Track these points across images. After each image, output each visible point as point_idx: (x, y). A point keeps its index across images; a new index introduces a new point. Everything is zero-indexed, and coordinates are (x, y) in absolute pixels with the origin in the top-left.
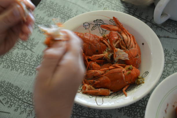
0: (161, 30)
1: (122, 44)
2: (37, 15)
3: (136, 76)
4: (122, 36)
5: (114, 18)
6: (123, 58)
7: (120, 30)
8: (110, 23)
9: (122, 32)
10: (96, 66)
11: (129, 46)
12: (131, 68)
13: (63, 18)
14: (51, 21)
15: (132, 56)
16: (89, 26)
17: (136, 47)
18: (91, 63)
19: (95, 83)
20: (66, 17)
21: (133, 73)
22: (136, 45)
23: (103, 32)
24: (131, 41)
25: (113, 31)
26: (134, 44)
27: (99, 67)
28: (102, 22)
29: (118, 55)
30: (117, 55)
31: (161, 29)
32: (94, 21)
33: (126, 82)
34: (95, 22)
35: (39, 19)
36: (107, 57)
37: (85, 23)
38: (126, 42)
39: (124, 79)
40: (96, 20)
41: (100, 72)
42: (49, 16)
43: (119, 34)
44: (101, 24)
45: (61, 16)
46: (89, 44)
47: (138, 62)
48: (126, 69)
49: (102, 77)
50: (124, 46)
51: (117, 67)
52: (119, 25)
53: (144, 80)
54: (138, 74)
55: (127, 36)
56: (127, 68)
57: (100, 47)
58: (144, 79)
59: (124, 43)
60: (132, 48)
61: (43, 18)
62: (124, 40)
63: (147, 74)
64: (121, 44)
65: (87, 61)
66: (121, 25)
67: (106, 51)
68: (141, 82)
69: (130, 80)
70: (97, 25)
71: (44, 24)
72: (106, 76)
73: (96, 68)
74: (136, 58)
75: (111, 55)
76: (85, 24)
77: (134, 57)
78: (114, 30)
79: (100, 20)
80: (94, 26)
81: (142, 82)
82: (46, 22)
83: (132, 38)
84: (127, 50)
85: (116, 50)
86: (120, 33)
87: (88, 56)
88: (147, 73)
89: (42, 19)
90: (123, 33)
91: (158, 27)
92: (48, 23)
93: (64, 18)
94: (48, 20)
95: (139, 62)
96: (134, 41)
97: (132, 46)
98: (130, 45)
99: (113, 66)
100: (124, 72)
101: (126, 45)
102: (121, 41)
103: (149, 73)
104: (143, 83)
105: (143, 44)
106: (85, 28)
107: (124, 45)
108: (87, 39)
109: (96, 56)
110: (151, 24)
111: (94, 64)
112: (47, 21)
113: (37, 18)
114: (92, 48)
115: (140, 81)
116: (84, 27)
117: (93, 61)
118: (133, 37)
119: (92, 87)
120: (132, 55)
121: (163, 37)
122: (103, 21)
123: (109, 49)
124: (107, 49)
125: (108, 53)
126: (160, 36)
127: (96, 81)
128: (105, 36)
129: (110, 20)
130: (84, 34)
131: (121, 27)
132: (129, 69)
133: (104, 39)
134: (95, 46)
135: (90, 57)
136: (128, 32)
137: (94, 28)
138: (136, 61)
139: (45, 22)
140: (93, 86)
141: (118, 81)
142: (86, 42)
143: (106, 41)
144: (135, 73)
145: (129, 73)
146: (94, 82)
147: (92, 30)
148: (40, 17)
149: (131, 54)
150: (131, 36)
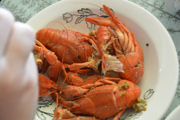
0: (176, 21)
1: (117, 46)
2: (9, 2)
3: (133, 98)
4: (116, 33)
5: (104, 6)
6: (115, 69)
7: (114, 24)
8: (101, 14)
9: (116, 28)
10: (77, 79)
11: (126, 49)
12: (126, 87)
13: (42, 6)
14: (25, 10)
15: (130, 66)
16: (71, 18)
17: (136, 51)
18: (70, 74)
19: (73, 107)
20: (46, 5)
21: (129, 94)
22: (137, 47)
23: (92, 26)
24: (128, 41)
25: (104, 27)
26: (133, 46)
27: (81, 82)
28: (90, 12)
29: (109, 64)
30: (107, 65)
31: (175, 19)
32: (78, 11)
33: (118, 108)
34: (80, 12)
35: (10, 8)
36: (93, 66)
37: (66, 13)
38: (122, 43)
39: (115, 103)
40: (81, 10)
41: (80, 90)
42: (24, 4)
43: (112, 31)
44: (88, 14)
45: (39, 3)
46: (67, 47)
47: (138, 75)
48: (119, 87)
49: (84, 97)
50: (118, 49)
51: (106, 84)
52: (112, 17)
53: (146, 105)
54: (137, 95)
55: (123, 33)
56: (121, 86)
57: (83, 51)
58: (147, 103)
59: (119, 44)
60: (130, 53)
61: (17, 6)
62: (118, 40)
63: (151, 94)
64: (114, 45)
65: (65, 71)
66: (115, 17)
67: (91, 56)
68: (141, 108)
69: (124, 104)
70: (82, 16)
71: (17, 14)
72: (89, 98)
73: (76, 83)
74: (136, 69)
75: (99, 63)
76: (65, 16)
77: (132, 68)
78: (105, 25)
79: (87, 9)
80: (78, 18)
81: (143, 109)
82: (19, 12)
83: (131, 37)
84: (123, 55)
85: (105, 58)
86: (114, 29)
87: (67, 64)
88: (151, 91)
89: (16, 8)
90: (118, 29)
91: (171, 17)
92: (22, 13)
93: (44, 5)
94: (22, 9)
95: (140, 74)
96: (133, 41)
97: (131, 49)
98: (127, 47)
99: (101, 82)
100: (115, 93)
101: (122, 47)
102: (115, 41)
103: (154, 92)
104: (145, 110)
105: (147, 45)
106: (66, 21)
107: (119, 47)
108: (64, 39)
109: (76, 66)
110: (162, 12)
111: (74, 77)
112: (21, 11)
113: (8, 6)
114: (71, 52)
115: (139, 107)
116: (64, 19)
117: (73, 72)
118: (132, 35)
119: (69, 112)
120: (129, 64)
121: (177, 31)
122: (92, 11)
123: (97, 54)
124: (94, 54)
125: (95, 61)
126: (174, 30)
127: (76, 104)
128: (92, 33)
129: (100, 10)
130: (60, 32)
131: (115, 20)
132: (124, 88)
133: (91, 38)
134: (77, 49)
135: (69, 66)
136: (124, 28)
137: (79, 21)
138: (136, 74)
139: (17, 12)
140: (71, 111)
141: (106, 107)
142: (63, 45)
143: (94, 40)
144: (133, 94)
145: (123, 96)
146: (72, 105)
147: (76, 24)
148: (13, 5)
149: (128, 62)
150: (129, 34)
